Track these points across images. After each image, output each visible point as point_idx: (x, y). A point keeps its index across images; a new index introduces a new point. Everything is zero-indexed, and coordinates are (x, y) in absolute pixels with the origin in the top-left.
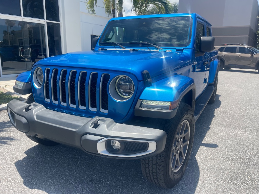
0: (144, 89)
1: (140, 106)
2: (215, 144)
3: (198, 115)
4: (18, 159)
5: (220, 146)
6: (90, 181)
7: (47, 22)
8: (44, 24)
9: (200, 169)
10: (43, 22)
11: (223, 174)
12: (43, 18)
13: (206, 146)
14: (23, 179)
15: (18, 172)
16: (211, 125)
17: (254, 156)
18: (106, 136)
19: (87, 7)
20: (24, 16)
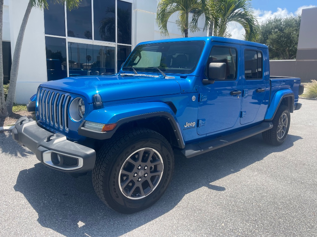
0: (93, 110)
1: (83, 126)
2: (224, 188)
3: (202, 150)
4: (26, 169)
5: (226, 191)
6: (64, 195)
7: (118, 45)
8: (115, 48)
9: (176, 206)
10: (114, 45)
11: (196, 215)
12: (115, 41)
13: (209, 188)
14: (17, 183)
15: (17, 178)
16: (243, 169)
17: (259, 207)
18: (50, 149)
19: (160, 28)
20: (95, 39)
